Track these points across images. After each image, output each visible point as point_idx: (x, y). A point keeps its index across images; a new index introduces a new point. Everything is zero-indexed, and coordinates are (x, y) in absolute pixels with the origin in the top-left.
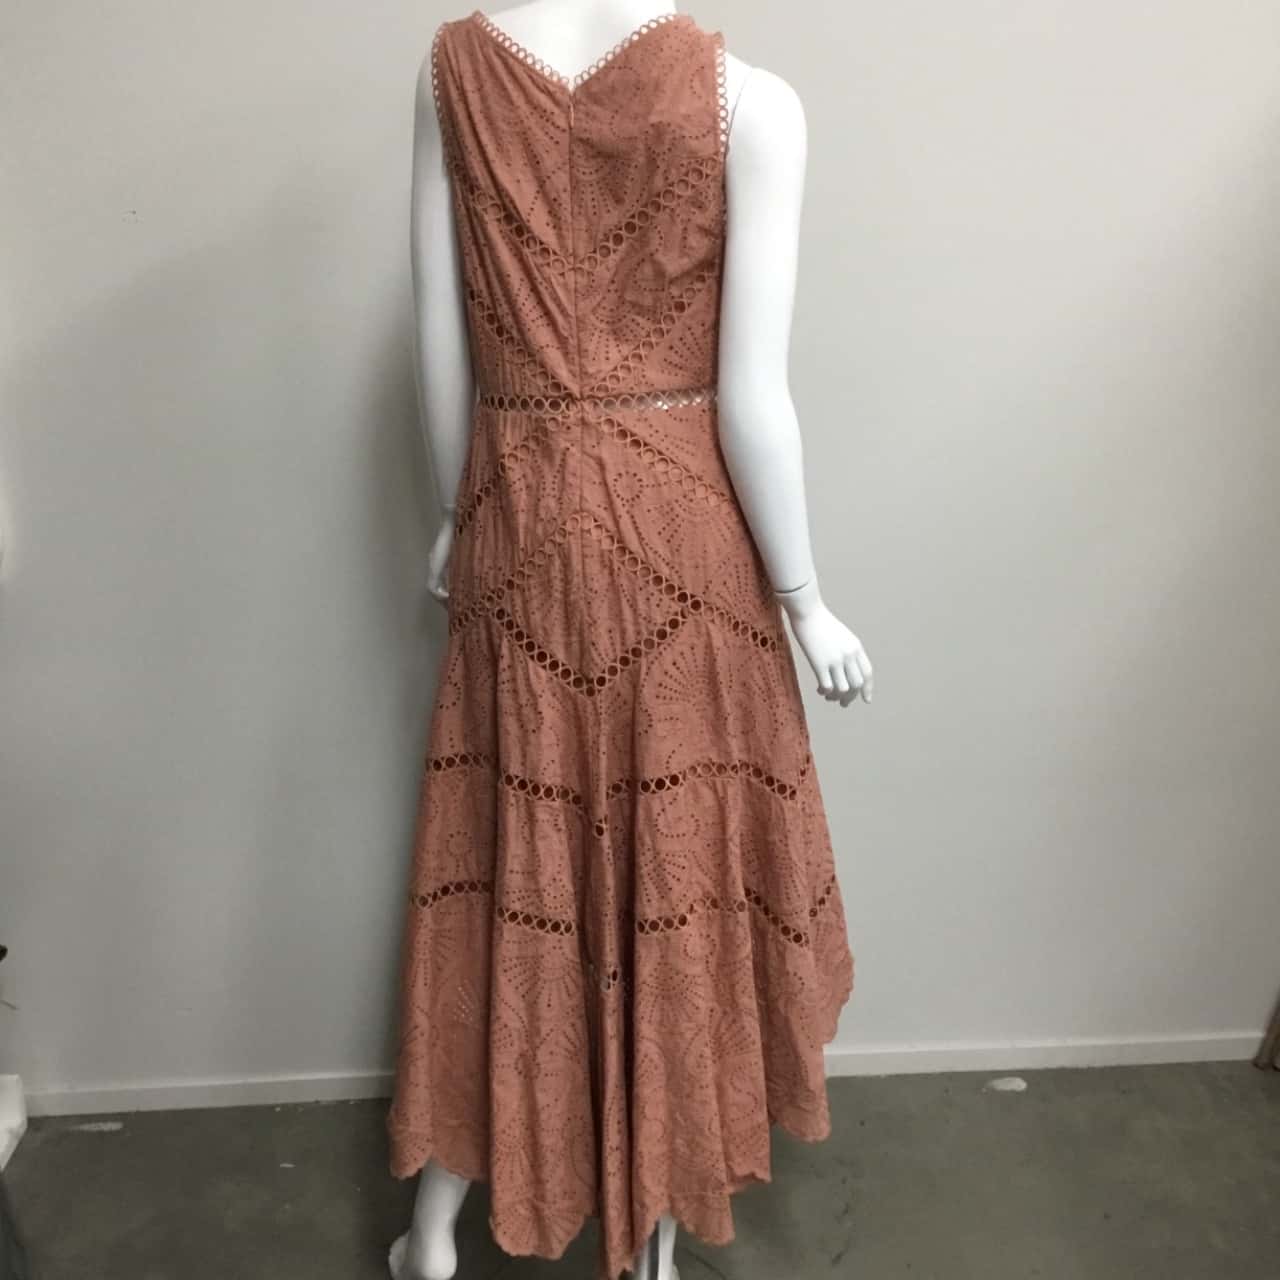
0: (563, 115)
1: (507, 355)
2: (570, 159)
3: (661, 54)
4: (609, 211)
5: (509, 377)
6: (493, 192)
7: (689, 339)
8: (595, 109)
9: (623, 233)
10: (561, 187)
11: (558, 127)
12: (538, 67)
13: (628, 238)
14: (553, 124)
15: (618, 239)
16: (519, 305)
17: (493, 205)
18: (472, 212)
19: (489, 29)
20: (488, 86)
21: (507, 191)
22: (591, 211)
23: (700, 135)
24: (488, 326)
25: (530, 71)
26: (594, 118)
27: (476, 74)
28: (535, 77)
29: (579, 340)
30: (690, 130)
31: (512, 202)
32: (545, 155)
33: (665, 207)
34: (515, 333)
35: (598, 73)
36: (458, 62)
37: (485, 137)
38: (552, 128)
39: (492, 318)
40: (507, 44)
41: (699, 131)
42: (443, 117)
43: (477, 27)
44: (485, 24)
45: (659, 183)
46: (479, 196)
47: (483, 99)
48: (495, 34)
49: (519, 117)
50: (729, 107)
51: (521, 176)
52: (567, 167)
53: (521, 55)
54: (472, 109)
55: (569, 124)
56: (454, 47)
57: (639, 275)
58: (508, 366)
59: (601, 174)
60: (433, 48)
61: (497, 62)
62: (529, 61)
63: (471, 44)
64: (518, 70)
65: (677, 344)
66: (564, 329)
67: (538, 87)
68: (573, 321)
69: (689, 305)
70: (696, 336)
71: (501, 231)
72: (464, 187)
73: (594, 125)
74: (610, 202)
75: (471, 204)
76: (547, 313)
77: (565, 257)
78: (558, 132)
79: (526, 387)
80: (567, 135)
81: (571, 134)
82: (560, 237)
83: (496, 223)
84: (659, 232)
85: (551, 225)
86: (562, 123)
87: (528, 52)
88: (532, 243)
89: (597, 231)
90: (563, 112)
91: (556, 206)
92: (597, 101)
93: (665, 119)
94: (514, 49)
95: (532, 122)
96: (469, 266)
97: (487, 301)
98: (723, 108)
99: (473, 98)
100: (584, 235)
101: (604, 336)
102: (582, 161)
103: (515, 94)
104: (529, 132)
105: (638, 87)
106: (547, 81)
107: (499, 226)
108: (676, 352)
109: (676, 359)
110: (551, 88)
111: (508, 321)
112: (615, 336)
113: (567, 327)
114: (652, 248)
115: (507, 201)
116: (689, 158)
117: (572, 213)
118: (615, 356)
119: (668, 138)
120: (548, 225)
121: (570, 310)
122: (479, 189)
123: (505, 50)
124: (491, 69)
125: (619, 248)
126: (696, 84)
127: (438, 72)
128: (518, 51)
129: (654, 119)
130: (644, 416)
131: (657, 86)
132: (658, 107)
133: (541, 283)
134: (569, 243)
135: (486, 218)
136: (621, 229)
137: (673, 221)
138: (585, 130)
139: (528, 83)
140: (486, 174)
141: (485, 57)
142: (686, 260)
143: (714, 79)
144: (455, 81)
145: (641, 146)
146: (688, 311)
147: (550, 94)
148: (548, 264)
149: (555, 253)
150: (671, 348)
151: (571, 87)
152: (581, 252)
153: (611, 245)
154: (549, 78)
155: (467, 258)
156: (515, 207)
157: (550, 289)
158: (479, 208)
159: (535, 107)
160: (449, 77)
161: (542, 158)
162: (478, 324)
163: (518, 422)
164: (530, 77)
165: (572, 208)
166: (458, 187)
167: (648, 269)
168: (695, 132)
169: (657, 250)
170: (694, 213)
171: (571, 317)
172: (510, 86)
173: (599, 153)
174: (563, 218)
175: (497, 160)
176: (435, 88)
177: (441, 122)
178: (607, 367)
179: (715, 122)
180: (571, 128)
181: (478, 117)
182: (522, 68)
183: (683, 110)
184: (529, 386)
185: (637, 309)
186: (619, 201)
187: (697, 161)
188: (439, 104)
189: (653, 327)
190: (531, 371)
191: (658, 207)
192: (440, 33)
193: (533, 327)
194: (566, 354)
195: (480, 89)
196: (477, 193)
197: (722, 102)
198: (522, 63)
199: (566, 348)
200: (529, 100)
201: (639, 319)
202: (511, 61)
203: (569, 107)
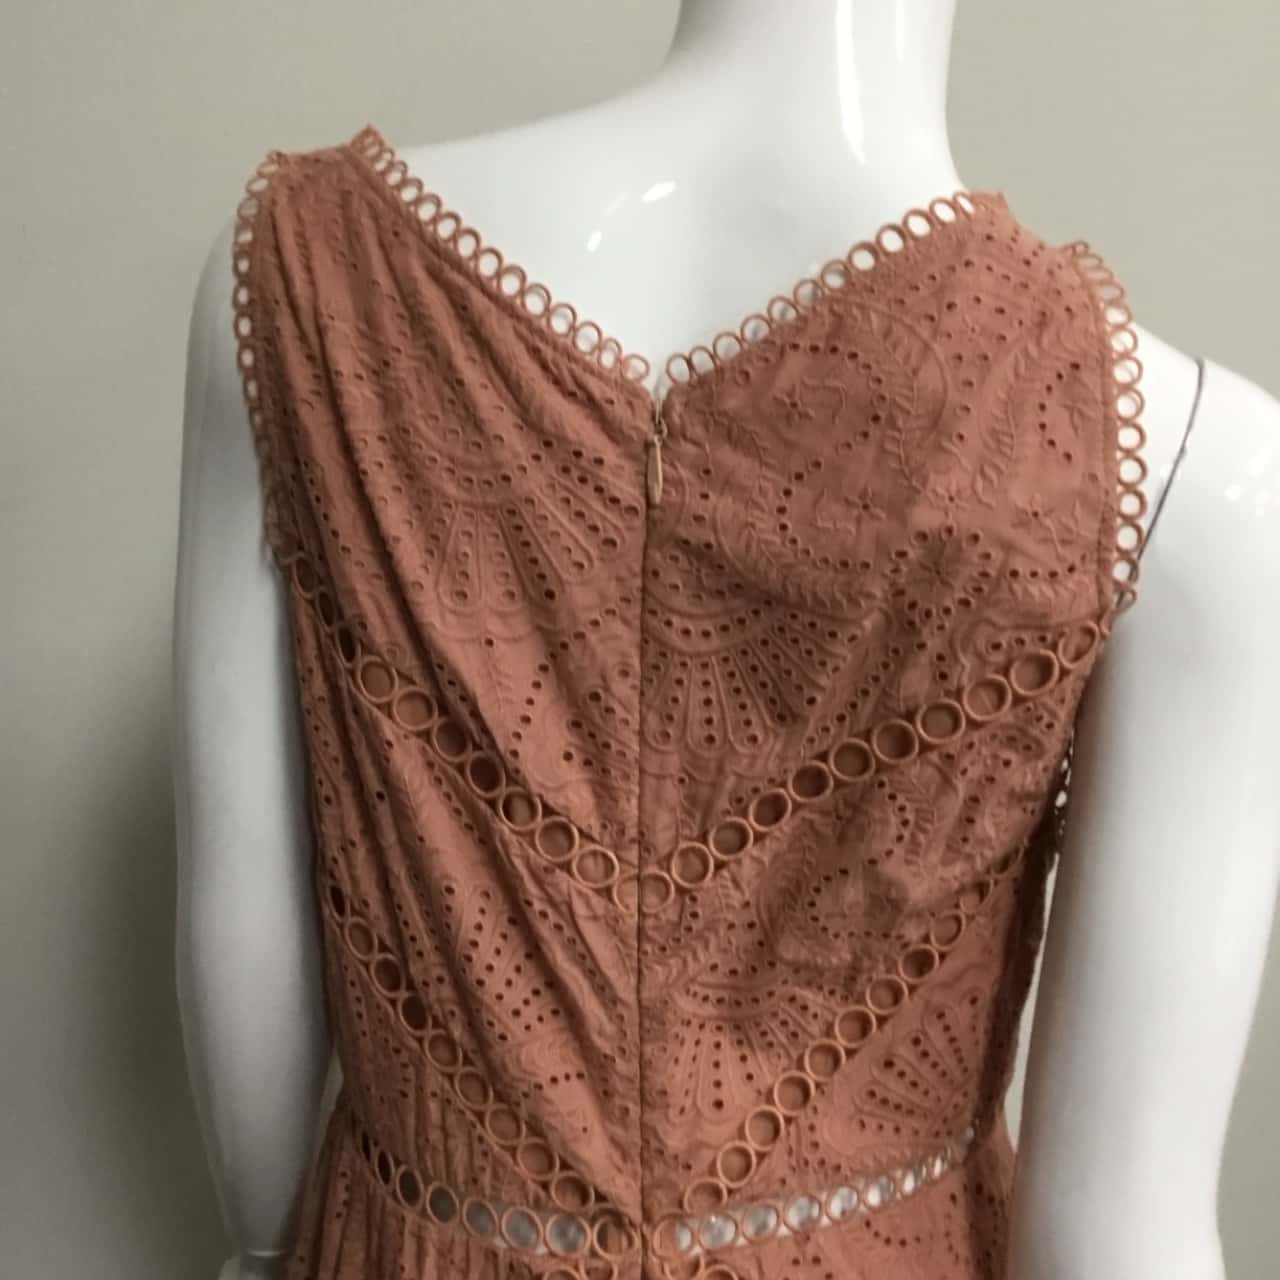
0: (629, 467)
1: (434, 1081)
2: (644, 590)
3: (950, 321)
4: (754, 739)
5: (435, 1136)
6: (410, 663)
7: (937, 1040)
8: (728, 457)
9: (790, 794)
10: (612, 661)
11: (615, 501)
12: (559, 325)
13: (797, 807)
14: (599, 490)
15: (773, 810)
16: (478, 970)
17: (410, 696)
18: (347, 706)
19: (408, 194)
20: (405, 366)
21: (454, 672)
22: (698, 732)
23: (1060, 569)
24: (380, 991)
25: (534, 334)
26: (728, 484)
27: (369, 324)
28: (548, 352)
29: (644, 1064)
30: (1036, 553)
31: (467, 698)
32: (570, 576)
33: (926, 748)
34: (457, 1031)
35: (744, 356)
36: (312, 283)
37: (394, 516)
38: (597, 506)
39: (393, 975)
40: (465, 247)
41: (1060, 558)
42: (265, 422)
43: (373, 183)
44: (394, 178)
45: (916, 682)
46: (366, 668)
47: (390, 402)
48: (426, 212)
49: (496, 465)
50: (1150, 490)
51: (495, 627)
52: (636, 609)
53: (509, 286)
54: (355, 426)
55: (648, 497)
56: (300, 235)
57: (824, 903)
58: (433, 1106)
59: (737, 636)
60: (238, 230)
61: (432, 297)
62: (534, 305)
63: (353, 234)
64: (500, 330)
65: (905, 1053)
66: (600, 1033)
67: (557, 382)
68: (631, 1015)
69: (943, 956)
70: (954, 1032)
71: (430, 765)
72: (325, 629)
73: (722, 506)
74: (760, 718)
75: (344, 681)
76: (553, 983)
77: (616, 848)
78: (612, 517)
79: (486, 1179)
80: (639, 522)
81: (651, 524)
82: (604, 791)
83: (414, 743)
84: (902, 809)
85: (577, 759)
86: (626, 489)
87: (531, 279)
88: (520, 808)
89: (715, 786)
90: (632, 457)
91: (595, 711)
92: (733, 434)
93: (964, 519)
94: (487, 267)
95: (536, 482)
96: (329, 829)
97: (381, 930)
98: (1131, 488)
99: (359, 396)
100: (673, 793)
101: (708, 1037)
102: (680, 601)
103: (487, 398)
104: (525, 510)
105: (876, 415)
106: (588, 368)
107: (424, 752)
108: (902, 1074)
109: (897, 1090)
110: (595, 386)
111: (440, 996)
112: (736, 1037)
113: (610, 1028)
114: (877, 848)
115: (452, 695)
116: (1017, 627)
117: (641, 734)
118: (739, 1096)
119: (968, 572)
120: (568, 757)
121: (624, 987)
122: (368, 650)
123: (458, 265)
124: (416, 319)
125: (774, 829)
126: (1056, 415)
127: (251, 302)
128: (499, 274)
129: (926, 517)
130: (811, 1250)
131: (937, 421)
132: (938, 484)
133: (544, 915)
134: (630, 809)
135: (388, 730)
136: (783, 785)
137: (946, 782)
138: (699, 519)
139: (527, 369)
140: (391, 610)
141: (396, 280)
142: (958, 868)
143: (1108, 402)
144: (303, 337)
145: (878, 589)
146: (939, 972)
147: (591, 405)
148: (566, 867)
149: (586, 836)
150: (889, 1064)
151: (655, 385)
152: (662, 839)
153: (751, 824)
154: (592, 359)
155: (328, 811)
156: (476, 714)
157: (568, 932)
158: (366, 699)
159: (548, 440)
160: (285, 323)
161: (561, 582)
162: (351, 976)
163: (458, 1254)
164: (535, 352)
165: (643, 720)
166: (305, 622)
167: (853, 893)
168: (1046, 557)
169: (889, 853)
170: (1007, 763)
171: (625, 1004)
172: (472, 374)
173: (738, 588)
174: (615, 746)
175: (428, 581)
176: (244, 344)
177: (260, 438)
178: (718, 1133)
179: (1107, 530)
180: (649, 504)
181: (373, 454)
182: (508, 322)
183: (1019, 496)
184: (495, 1176)
185: (804, 975)
186: (785, 716)
187: (1043, 639)
188: (252, 388)
189: (842, 1011)
190: (502, 1135)
191: (903, 744)
192: (261, 185)
193: (515, 1027)
194: (604, 1095)
195: (380, 369)
196: (362, 660)
197: (1128, 471)
198: (510, 309)
199: (605, 1080)
200: (529, 419)
201: (808, 995)
202: (477, 298)
203: (648, 446)
